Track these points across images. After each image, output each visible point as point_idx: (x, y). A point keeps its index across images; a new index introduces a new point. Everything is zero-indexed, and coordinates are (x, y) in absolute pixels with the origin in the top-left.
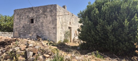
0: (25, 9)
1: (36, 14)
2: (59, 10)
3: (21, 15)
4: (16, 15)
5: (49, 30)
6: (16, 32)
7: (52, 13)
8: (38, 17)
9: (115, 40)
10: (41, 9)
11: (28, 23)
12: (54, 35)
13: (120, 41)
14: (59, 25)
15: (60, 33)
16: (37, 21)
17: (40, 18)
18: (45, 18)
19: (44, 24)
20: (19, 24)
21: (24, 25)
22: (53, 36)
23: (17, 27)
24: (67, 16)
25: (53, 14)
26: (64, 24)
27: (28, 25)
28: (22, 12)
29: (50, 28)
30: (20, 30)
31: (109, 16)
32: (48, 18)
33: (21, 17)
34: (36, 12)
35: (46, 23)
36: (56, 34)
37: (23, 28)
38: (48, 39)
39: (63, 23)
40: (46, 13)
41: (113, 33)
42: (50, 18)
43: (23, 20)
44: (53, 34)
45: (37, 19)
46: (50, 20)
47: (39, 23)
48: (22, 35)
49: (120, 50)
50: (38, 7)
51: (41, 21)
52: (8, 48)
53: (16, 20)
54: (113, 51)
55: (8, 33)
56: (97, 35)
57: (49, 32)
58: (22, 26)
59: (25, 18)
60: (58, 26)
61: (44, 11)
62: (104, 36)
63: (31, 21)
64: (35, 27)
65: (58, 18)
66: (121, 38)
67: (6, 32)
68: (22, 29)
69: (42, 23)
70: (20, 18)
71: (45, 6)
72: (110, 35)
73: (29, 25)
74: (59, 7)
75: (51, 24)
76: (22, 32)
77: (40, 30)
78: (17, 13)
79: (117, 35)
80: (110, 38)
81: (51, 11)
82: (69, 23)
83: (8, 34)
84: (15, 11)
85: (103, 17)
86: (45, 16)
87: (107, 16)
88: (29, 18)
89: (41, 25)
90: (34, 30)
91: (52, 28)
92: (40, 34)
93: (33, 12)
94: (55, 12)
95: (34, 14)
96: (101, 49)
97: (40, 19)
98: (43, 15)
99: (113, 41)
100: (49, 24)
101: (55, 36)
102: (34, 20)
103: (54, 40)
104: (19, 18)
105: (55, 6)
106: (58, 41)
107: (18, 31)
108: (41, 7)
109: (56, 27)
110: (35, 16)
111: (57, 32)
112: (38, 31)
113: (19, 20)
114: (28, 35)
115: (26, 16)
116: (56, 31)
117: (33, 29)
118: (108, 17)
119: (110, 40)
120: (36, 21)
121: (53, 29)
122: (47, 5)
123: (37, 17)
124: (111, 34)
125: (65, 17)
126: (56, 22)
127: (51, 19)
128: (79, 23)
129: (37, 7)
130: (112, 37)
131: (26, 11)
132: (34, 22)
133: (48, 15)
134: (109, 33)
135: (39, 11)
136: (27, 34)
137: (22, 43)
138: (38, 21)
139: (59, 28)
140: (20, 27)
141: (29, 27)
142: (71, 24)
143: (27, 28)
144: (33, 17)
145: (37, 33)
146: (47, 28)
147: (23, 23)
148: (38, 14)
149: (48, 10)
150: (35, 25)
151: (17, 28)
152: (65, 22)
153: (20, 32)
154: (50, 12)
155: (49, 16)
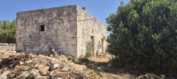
0: (33, 11)
1: (48, 19)
2: (80, 13)
3: (26, 20)
4: (19, 20)
5: (66, 41)
6: (20, 44)
7: (70, 17)
8: (51, 22)
9: (164, 54)
10: (54, 12)
11: (36, 31)
12: (74, 47)
13: (171, 56)
14: (80, 34)
15: (80, 44)
16: (49, 29)
17: (53, 24)
18: (61, 24)
19: (58, 32)
20: (24, 33)
21: (31, 33)
22: (72, 49)
23: (21, 36)
24: (89, 22)
25: (72, 18)
26: (86, 32)
27: (36, 34)
28: (29, 15)
29: (68, 38)
30: (25, 41)
31: (155, 21)
32: (65, 23)
33: (26, 22)
34: (48, 16)
35: (62, 31)
36: (76, 46)
37: (30, 38)
38: (65, 53)
39: (84, 31)
40: (62, 17)
41: (162, 45)
42: (68, 24)
43: (30, 27)
44: (72, 46)
45: (49, 25)
46: (67, 27)
47: (52, 31)
48: (28, 47)
49: (171, 68)
50: (51, 9)
51: (54, 28)
52: (19, 71)
53: (20, 27)
54: (161, 69)
55: (8, 44)
56: (137, 47)
57: (67, 44)
58: (28, 35)
59: (33, 23)
60: (78, 35)
61: (59, 15)
62: (148, 49)
63: (40, 28)
64: (46, 36)
65: (78, 24)
66: (173, 52)
67: (5, 43)
68: (28, 39)
69: (56, 31)
70: (26, 24)
71: (61, 7)
72: (157, 48)
73: (39, 33)
74: (80, 9)
75: (69, 32)
76: (27, 43)
77: (53, 40)
78: (21, 17)
79: (168, 48)
80: (158, 51)
81: (69, 14)
82: (91, 31)
83: (8, 46)
84: (18, 14)
85: (145, 21)
86: (61, 22)
87: (152, 20)
88: (38, 24)
89: (56, 34)
90: (45, 41)
91: (71, 37)
92: (54, 46)
93: (44, 16)
94: (74, 16)
95: (45, 19)
96: (142, 67)
97: (53, 26)
98: (58, 20)
99: (161, 56)
100: (67, 32)
101: (74, 49)
102: (45, 27)
103: (73, 54)
104: (24, 24)
105: (75, 7)
106: (79, 56)
107: (23, 41)
108: (55, 9)
109: (76, 36)
110: (47, 22)
111: (78, 43)
112: (51, 42)
113: (24, 27)
114: (36, 47)
115: (34, 21)
116: (76, 42)
117: (43, 39)
118: (153, 22)
119: (157, 54)
120: (48, 27)
121: (72, 39)
122: (63, 7)
123: (49, 23)
124: (158, 46)
125: (87, 22)
126: (76, 29)
127: (69, 26)
128: (107, 30)
129: (49, 9)
130: (159, 51)
131: (34, 15)
132: (45, 29)
133: (64, 20)
134: (156, 44)
135: (52, 14)
136: (35, 45)
137: (40, 63)
138: (51, 28)
139: (79, 37)
140: (25, 37)
141: (39, 36)
142: (94, 32)
143: (35, 38)
144: (44, 22)
145: (49, 45)
146: (63, 38)
147: (29, 31)
148: (51, 18)
149: (65, 13)
150: (46, 33)
151: (20, 38)
152: (87, 30)
153: (25, 43)
154: (67, 16)
155: (66, 21)
